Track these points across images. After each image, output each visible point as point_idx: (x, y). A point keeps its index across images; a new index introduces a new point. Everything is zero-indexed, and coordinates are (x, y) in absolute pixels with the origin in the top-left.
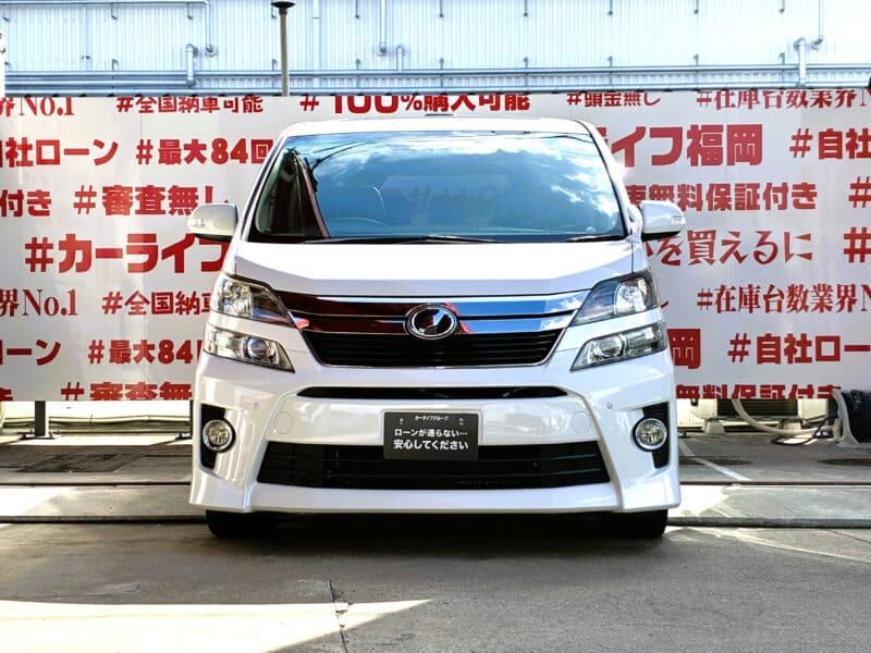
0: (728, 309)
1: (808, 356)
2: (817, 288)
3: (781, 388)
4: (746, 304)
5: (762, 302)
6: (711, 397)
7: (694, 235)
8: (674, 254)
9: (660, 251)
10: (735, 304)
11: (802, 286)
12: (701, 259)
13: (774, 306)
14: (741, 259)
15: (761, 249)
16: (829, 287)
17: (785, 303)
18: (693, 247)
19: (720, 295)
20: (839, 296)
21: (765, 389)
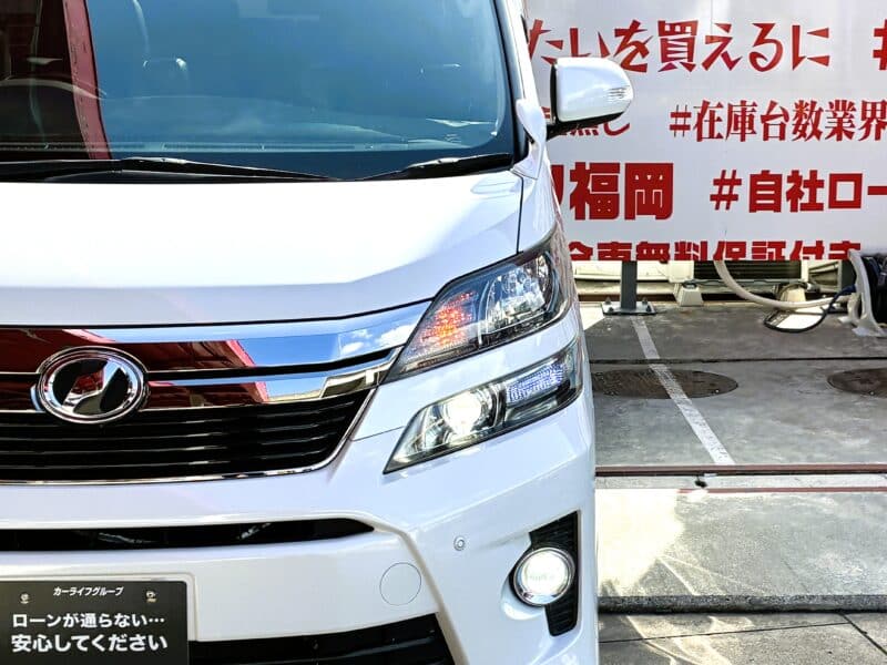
0: (711, 136)
1: (818, 201)
2: (835, 106)
3: (780, 245)
4: (736, 129)
5: (759, 126)
6: (687, 258)
7: (667, 28)
8: (639, 55)
9: (619, 51)
10: (721, 128)
11: (814, 104)
12: (675, 63)
13: (774, 131)
14: (731, 64)
15: (759, 49)
16: (851, 104)
17: (790, 128)
18: (665, 44)
19: (701, 116)
20: (864, 117)
21: (759, 247)
